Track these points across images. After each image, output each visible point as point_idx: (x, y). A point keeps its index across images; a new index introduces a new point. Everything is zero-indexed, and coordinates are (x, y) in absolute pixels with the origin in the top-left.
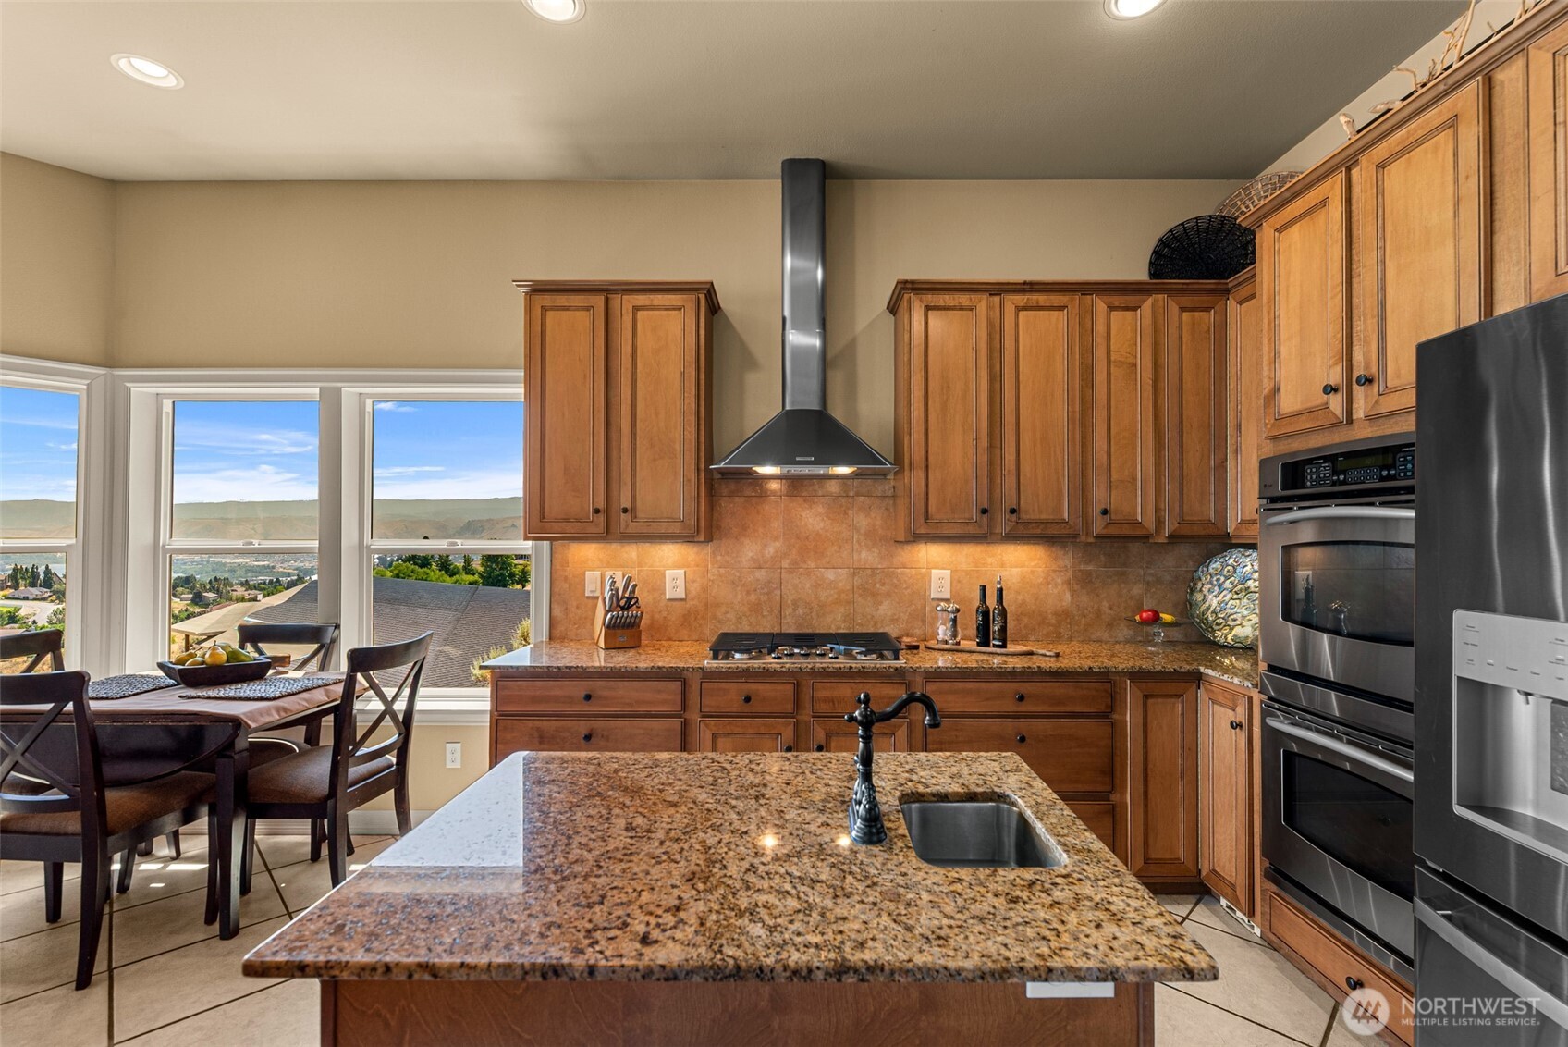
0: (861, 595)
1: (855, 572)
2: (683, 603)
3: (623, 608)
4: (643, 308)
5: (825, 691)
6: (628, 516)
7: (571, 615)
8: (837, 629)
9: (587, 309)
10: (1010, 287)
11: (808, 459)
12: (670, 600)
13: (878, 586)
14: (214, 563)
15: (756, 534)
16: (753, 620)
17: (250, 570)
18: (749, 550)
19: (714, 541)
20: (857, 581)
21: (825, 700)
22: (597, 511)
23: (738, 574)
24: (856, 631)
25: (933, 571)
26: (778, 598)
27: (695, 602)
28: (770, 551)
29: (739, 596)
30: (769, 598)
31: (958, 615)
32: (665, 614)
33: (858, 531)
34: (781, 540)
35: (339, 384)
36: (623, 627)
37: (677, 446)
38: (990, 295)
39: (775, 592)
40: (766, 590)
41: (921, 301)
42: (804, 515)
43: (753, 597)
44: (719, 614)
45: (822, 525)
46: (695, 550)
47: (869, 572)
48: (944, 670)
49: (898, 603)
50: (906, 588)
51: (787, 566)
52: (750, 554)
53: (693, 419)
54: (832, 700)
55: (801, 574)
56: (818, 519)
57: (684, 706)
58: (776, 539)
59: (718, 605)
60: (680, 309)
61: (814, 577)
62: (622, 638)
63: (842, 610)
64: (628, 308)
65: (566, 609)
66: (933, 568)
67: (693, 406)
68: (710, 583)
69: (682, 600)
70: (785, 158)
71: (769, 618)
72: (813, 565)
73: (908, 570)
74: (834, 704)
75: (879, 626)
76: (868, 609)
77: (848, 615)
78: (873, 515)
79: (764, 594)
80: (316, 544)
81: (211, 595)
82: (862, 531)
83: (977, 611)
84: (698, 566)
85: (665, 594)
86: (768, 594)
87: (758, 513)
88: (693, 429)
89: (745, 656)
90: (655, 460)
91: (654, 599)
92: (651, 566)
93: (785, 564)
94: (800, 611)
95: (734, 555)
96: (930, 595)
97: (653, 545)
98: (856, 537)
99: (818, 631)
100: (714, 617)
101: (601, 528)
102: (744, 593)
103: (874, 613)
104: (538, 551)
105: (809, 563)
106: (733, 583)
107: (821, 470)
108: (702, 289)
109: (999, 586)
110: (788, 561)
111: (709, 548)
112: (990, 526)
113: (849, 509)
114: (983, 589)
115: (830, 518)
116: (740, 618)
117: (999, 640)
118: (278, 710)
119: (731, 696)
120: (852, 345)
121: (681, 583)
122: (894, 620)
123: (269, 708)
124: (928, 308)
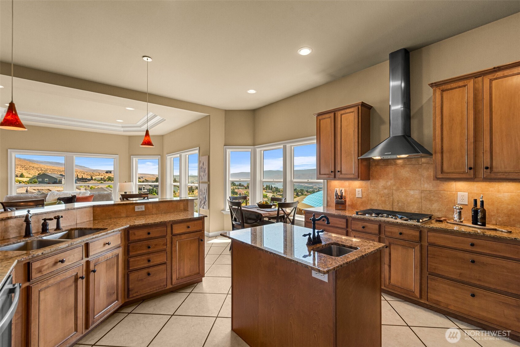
0: (424, 200)
1: (422, 192)
2: (361, 199)
3: (340, 199)
4: (344, 114)
5: (389, 229)
6: (339, 173)
7: (332, 200)
8: (415, 212)
9: (329, 117)
10: (486, 72)
11: (389, 153)
12: (357, 198)
13: (432, 197)
14: (301, 185)
15: (384, 178)
16: (383, 205)
17: (308, 187)
18: (382, 183)
19: (370, 180)
20: (423, 195)
21: (389, 232)
22: (332, 172)
23: (378, 191)
24: (422, 213)
25: (459, 193)
26: (392, 199)
27: (365, 199)
28: (389, 184)
29: (378, 198)
30: (388, 199)
31: (462, 210)
32: (356, 202)
33: (423, 177)
34: (393, 180)
35: (286, 144)
36: (340, 204)
37: (352, 152)
38: (475, 78)
39: (391, 197)
40: (387, 196)
41: (439, 89)
42: (401, 171)
43: (383, 199)
44: (372, 203)
45: (408, 175)
46: (365, 183)
47: (428, 192)
48: (435, 228)
49: (442, 204)
50: (445, 199)
51: (395, 189)
52: (382, 185)
53: (356, 144)
54: (391, 232)
55: (400, 192)
56: (407, 173)
57: (347, 227)
58: (391, 179)
59: (371, 200)
60: (353, 112)
61: (405, 193)
62: (340, 207)
63: (417, 205)
64: (339, 115)
65: (331, 198)
66: (458, 192)
67: (357, 140)
68: (369, 193)
69: (361, 198)
70: (389, 53)
71: (389, 206)
72: (405, 189)
73: (446, 192)
74: (392, 234)
75: (433, 212)
76: (428, 206)
77: (419, 207)
78: (430, 171)
79: (387, 198)
80: (282, 180)
81: (300, 193)
82: (425, 177)
83: (472, 210)
84: (365, 188)
85: (356, 196)
86: (388, 198)
87: (385, 171)
88: (356, 147)
89: (369, 215)
90: (346, 157)
91: (353, 197)
92: (352, 187)
93: (394, 188)
94: (400, 204)
95: (377, 185)
96: (457, 202)
97: (353, 181)
98: (422, 179)
99: (407, 212)
100: (371, 204)
101: (333, 176)
102: (380, 197)
103: (430, 208)
104: (324, 182)
105: (403, 188)
106: (377, 193)
107: (394, 157)
108: (359, 105)
109: (481, 200)
110: (395, 187)
111: (369, 182)
112: (475, 174)
113: (419, 169)
114: (476, 201)
115: (411, 172)
116: (379, 205)
117: (481, 223)
118: (269, 214)
119: (359, 226)
120: (421, 109)
121: (360, 192)
122: (439, 211)
123: (267, 213)
124: (443, 91)
